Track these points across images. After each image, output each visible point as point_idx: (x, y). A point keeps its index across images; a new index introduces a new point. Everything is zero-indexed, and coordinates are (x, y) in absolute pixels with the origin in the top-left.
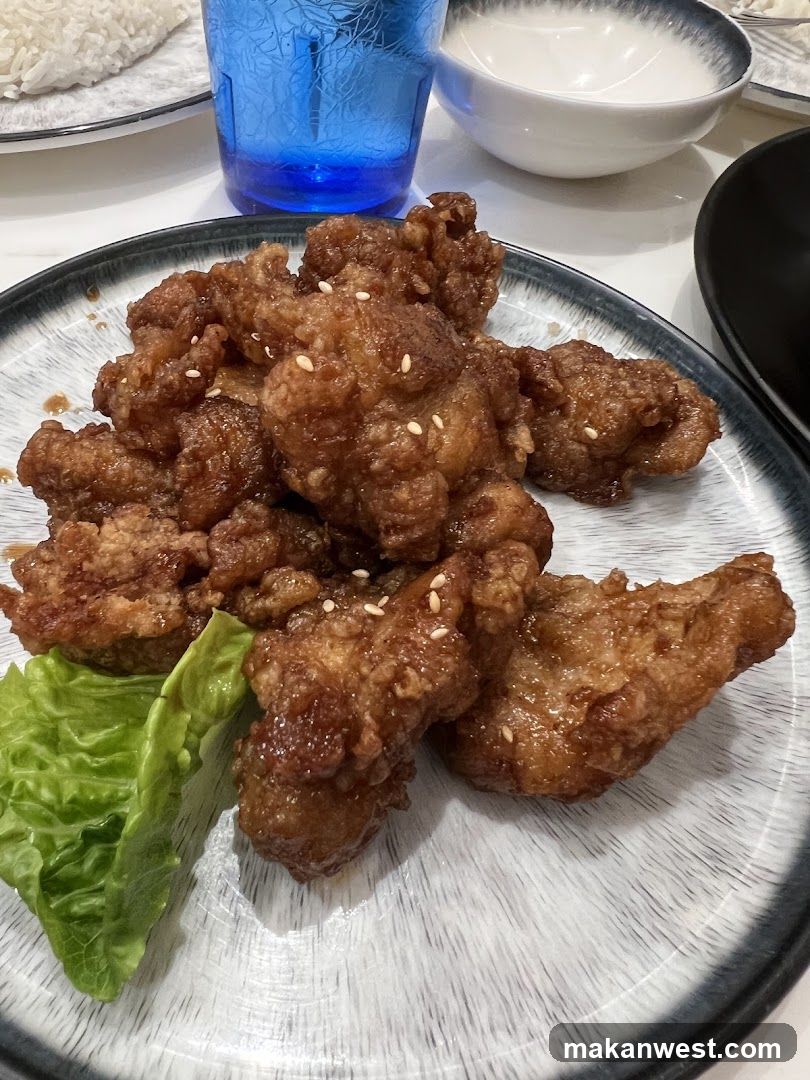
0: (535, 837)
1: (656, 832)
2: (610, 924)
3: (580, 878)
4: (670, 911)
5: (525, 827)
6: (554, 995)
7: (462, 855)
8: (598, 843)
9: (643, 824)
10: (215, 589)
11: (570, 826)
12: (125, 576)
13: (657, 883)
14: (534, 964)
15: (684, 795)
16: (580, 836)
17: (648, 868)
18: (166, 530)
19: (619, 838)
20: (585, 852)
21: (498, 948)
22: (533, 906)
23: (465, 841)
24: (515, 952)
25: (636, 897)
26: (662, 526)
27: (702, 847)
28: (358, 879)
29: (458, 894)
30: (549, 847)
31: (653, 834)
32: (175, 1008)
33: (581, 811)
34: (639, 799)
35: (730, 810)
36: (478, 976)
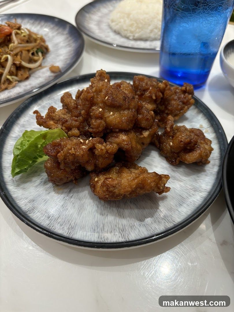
0: (94, 205)
1: (116, 220)
2: (92, 225)
3: (95, 216)
4: (104, 231)
5: (94, 202)
6: (72, 227)
7: (80, 199)
8: (104, 214)
9: (115, 217)
10: (65, 127)
11: (102, 208)
12: (56, 119)
13: (107, 227)
14: (74, 221)
15: (128, 218)
16: (102, 210)
17: (108, 223)
18: (68, 116)
19: (108, 215)
20: (100, 213)
21: (71, 215)
22: (83, 213)
23: (82, 197)
24: (73, 217)
25: (101, 225)
26: (180, 175)
27: (122, 228)
28: (61, 191)
29: (73, 204)
30: (95, 208)
31: (115, 220)
32: (22, 188)
33: (106, 207)
34: (119, 213)
35: (135, 227)
36: (64, 215)
